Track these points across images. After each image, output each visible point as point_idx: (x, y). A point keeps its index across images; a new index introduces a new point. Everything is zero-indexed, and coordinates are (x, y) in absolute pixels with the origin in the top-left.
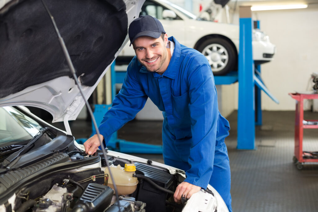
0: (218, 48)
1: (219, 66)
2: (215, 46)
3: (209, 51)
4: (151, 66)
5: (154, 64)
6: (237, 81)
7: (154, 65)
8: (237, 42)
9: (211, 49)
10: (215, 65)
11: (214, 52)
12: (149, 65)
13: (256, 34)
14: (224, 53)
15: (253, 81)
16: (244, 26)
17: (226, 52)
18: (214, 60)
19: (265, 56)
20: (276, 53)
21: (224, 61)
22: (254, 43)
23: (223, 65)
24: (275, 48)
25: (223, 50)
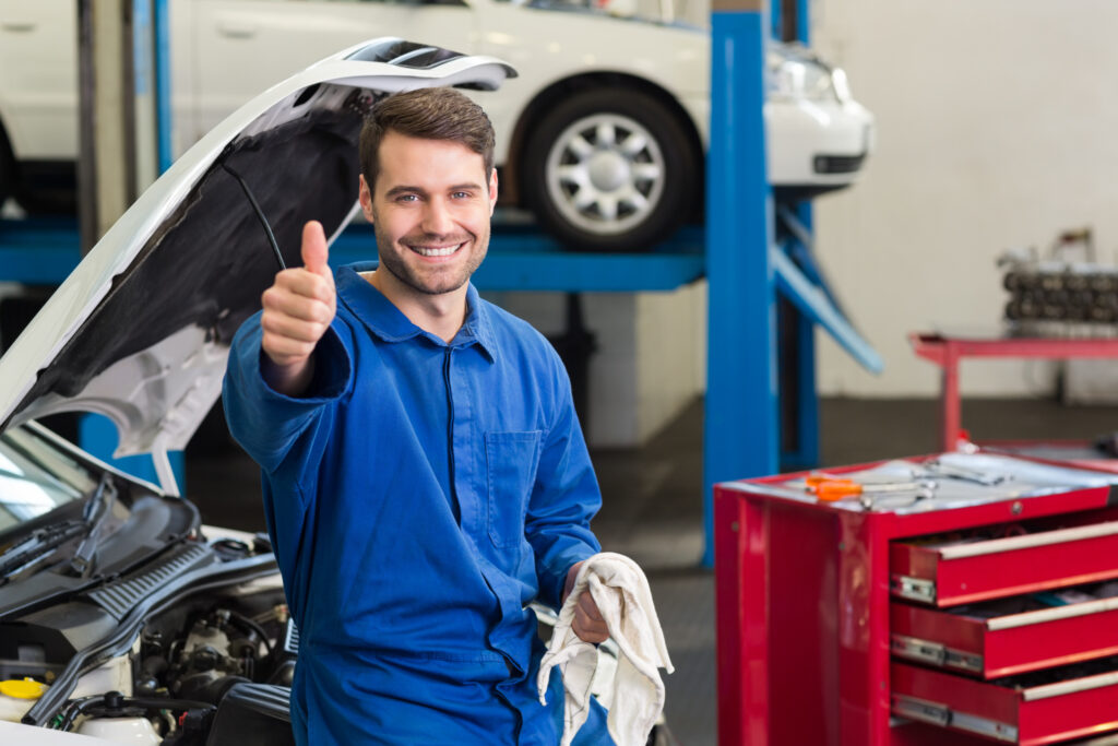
0: (621, 134)
1: (624, 210)
2: (606, 126)
3: (580, 145)
4: (431, 269)
5: (447, 263)
6: (698, 275)
7: (442, 269)
8: (699, 108)
9: (590, 136)
10: (608, 204)
11: (604, 148)
12: (427, 264)
13: (786, 71)
14: (645, 156)
15: (770, 276)
16: (729, 47)
17: (654, 150)
18: (603, 185)
19: (822, 164)
20: (872, 147)
21: (644, 187)
22: (772, 112)
23: (643, 205)
24: (866, 128)
25: (639, 140)
